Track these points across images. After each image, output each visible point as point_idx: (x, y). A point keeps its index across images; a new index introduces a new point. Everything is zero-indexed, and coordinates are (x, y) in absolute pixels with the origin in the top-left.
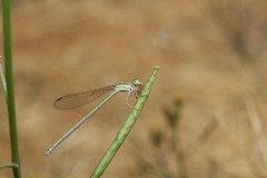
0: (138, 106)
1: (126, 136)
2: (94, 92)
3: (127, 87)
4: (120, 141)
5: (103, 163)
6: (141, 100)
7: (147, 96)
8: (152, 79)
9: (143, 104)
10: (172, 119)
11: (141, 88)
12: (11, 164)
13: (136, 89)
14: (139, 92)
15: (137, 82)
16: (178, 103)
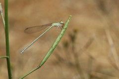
0: (62, 33)
1: (56, 46)
2: (42, 26)
3: (57, 24)
4: (53, 48)
5: (46, 57)
6: (63, 30)
7: (66, 29)
8: (68, 21)
9: (64, 32)
10: (73, 38)
11: (63, 25)
12: (6, 56)
13: (61, 25)
14: (63, 27)
15: (62, 22)
16: (75, 31)
